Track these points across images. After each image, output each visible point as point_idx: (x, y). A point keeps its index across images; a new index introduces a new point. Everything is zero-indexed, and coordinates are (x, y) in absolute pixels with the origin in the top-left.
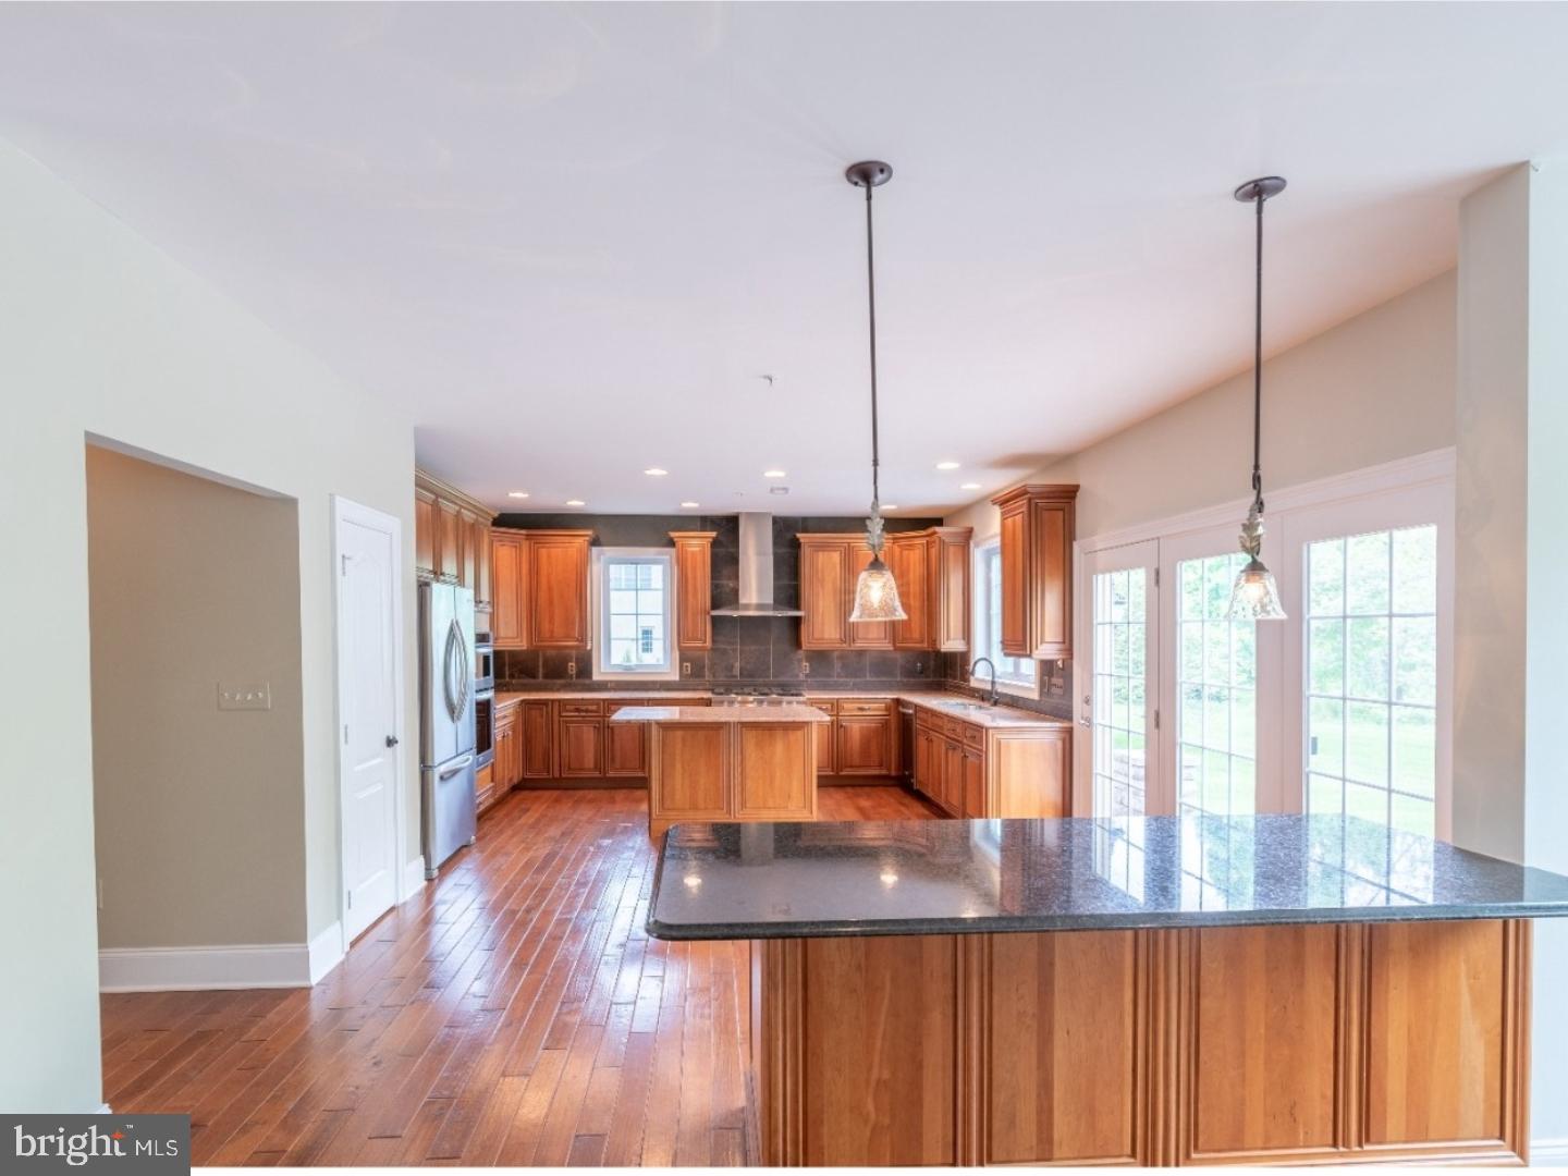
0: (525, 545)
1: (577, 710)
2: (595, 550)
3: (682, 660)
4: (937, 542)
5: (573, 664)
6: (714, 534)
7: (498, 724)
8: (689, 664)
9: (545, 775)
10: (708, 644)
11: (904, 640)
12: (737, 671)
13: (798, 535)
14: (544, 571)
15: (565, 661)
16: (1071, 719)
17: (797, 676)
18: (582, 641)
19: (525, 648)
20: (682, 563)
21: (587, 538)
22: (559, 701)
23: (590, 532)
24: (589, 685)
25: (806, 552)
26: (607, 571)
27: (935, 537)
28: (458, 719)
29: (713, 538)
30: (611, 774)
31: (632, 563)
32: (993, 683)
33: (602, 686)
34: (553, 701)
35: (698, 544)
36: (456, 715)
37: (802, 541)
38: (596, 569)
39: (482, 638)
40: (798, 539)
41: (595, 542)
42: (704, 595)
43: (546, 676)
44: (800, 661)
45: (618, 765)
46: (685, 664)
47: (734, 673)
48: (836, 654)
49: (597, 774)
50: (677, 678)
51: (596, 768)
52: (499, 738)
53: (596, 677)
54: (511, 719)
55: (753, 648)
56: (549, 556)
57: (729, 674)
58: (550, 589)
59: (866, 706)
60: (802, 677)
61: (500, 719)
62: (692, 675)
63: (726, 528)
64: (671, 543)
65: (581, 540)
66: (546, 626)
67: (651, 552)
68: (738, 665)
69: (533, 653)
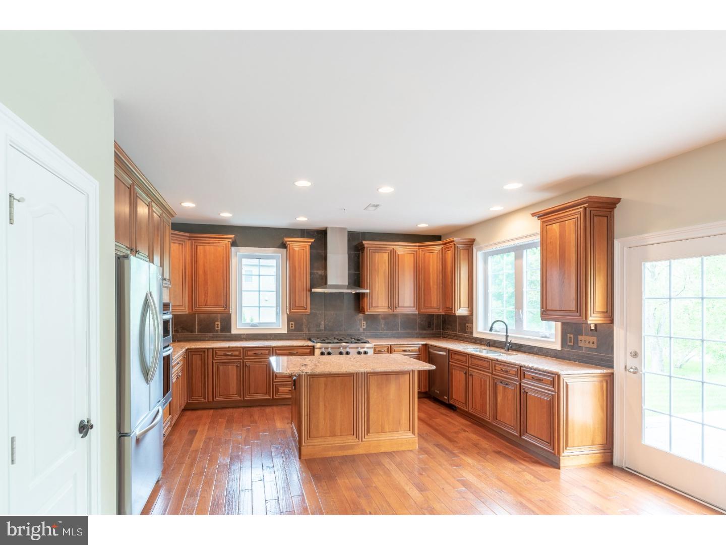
0: (188, 243)
1: (225, 355)
2: (233, 249)
3: (289, 320)
4: (453, 247)
5: (219, 323)
6: (313, 240)
7: (174, 370)
8: (293, 323)
9: (202, 400)
10: (308, 310)
11: (426, 307)
12: (322, 327)
13: (364, 242)
14: (201, 262)
15: (213, 321)
16: (612, 367)
17: (359, 330)
18: (226, 308)
19: (187, 313)
20: (291, 258)
21: (230, 240)
22: (213, 349)
23: (232, 236)
24: (229, 337)
25: (367, 253)
26: (241, 262)
27: (451, 245)
28: (151, 379)
29: (312, 242)
30: (248, 398)
31: (257, 258)
32: (507, 336)
33: (238, 338)
34: (208, 349)
35: (301, 247)
36: (149, 378)
37: (365, 246)
38: (234, 261)
39: (166, 307)
40: (363, 245)
41: (234, 244)
42: (304, 279)
43: (200, 331)
44: (360, 320)
45: (252, 391)
46: (291, 323)
47: (321, 328)
48: (381, 316)
49: (238, 398)
50: (286, 332)
51: (238, 394)
52: (174, 380)
53: (234, 331)
54: (181, 363)
55: (332, 312)
56: (205, 251)
57: (318, 329)
58: (205, 272)
59: (407, 349)
60: (361, 330)
61: (175, 365)
62: (295, 330)
63: (320, 236)
64: (284, 246)
65: (226, 241)
66: (202, 298)
67: (269, 251)
68: (323, 323)
69: (192, 316)
